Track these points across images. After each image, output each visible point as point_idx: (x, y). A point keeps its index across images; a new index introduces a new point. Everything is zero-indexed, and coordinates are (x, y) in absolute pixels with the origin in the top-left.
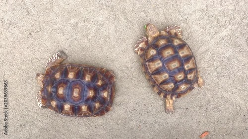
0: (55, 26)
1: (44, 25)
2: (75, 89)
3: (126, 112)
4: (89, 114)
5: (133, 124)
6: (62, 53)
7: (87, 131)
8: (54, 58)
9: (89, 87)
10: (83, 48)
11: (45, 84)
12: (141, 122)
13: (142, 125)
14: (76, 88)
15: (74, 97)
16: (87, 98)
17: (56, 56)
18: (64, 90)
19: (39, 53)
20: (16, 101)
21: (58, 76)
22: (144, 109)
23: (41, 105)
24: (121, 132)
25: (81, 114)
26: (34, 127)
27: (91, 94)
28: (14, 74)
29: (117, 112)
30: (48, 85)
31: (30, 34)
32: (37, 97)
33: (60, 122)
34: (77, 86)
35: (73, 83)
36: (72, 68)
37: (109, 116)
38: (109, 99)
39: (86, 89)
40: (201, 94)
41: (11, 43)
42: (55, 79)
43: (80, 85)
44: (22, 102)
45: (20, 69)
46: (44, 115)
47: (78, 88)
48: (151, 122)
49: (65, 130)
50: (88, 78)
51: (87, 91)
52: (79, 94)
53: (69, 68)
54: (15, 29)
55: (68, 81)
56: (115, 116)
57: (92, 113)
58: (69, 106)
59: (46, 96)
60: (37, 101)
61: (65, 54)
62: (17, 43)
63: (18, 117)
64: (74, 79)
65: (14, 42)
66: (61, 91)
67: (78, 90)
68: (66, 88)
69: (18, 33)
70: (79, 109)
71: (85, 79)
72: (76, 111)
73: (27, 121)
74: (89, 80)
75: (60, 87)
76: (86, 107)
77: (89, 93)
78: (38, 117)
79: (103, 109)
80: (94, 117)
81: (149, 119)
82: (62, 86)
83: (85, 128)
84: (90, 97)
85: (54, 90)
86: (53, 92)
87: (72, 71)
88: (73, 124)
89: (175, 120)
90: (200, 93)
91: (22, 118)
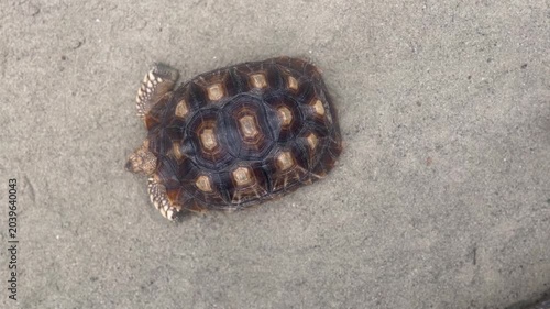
0: (114, 14)
1: (86, 21)
2: (242, 120)
3: (379, 143)
4: (301, 174)
5: (410, 162)
6: (162, 69)
7: (308, 230)
8: (150, 85)
9: (273, 102)
10: (207, 34)
11: (158, 149)
12: (427, 149)
13: (435, 155)
14: (243, 115)
15: (248, 139)
16: (279, 129)
17: (152, 77)
18: (215, 133)
19: (106, 95)
20: (105, 234)
21: (182, 110)
22: (420, 114)
23: (170, 213)
24: (390, 194)
25: (282, 183)
26: (177, 276)
27: (285, 116)
28: (70, 170)
29: (359, 151)
30: (169, 146)
31: (64, 58)
32: (152, 197)
33: (233, 237)
34: (244, 110)
35: (229, 109)
36: (206, 79)
37: (345, 169)
38: (330, 118)
39: (269, 109)
40: (542, 15)
41: (27, 100)
42: (180, 121)
43: (250, 105)
44: (120, 230)
45: (76, 153)
46: (186, 239)
47: (248, 114)
48: (453, 138)
49: (254, 252)
50: (260, 81)
51: (272, 114)
52: (258, 129)
53: (200, 81)
54: (22, 63)
55: (215, 109)
56: (357, 163)
57: (306, 167)
58: (246, 170)
59: (174, 178)
60: (156, 205)
61: (168, 67)
62: (41, 94)
63: (128, 271)
64: (227, 99)
65: (34, 96)
66: (209, 140)
67: (250, 118)
68: (218, 125)
69: (33, 69)
70: (274, 166)
71: (253, 86)
72: (266, 176)
73: (152, 272)
74: (265, 84)
75: (202, 132)
76: (289, 154)
77: (282, 117)
78: (175, 250)
79: (326, 149)
80: (315, 180)
81: (444, 133)
82: (207, 128)
83: (298, 223)
84: (287, 126)
85: (189, 147)
86: (188, 153)
87: (211, 85)
88: (266, 227)
89: (507, 106)
90: (538, 15)
91: (138, 268)
